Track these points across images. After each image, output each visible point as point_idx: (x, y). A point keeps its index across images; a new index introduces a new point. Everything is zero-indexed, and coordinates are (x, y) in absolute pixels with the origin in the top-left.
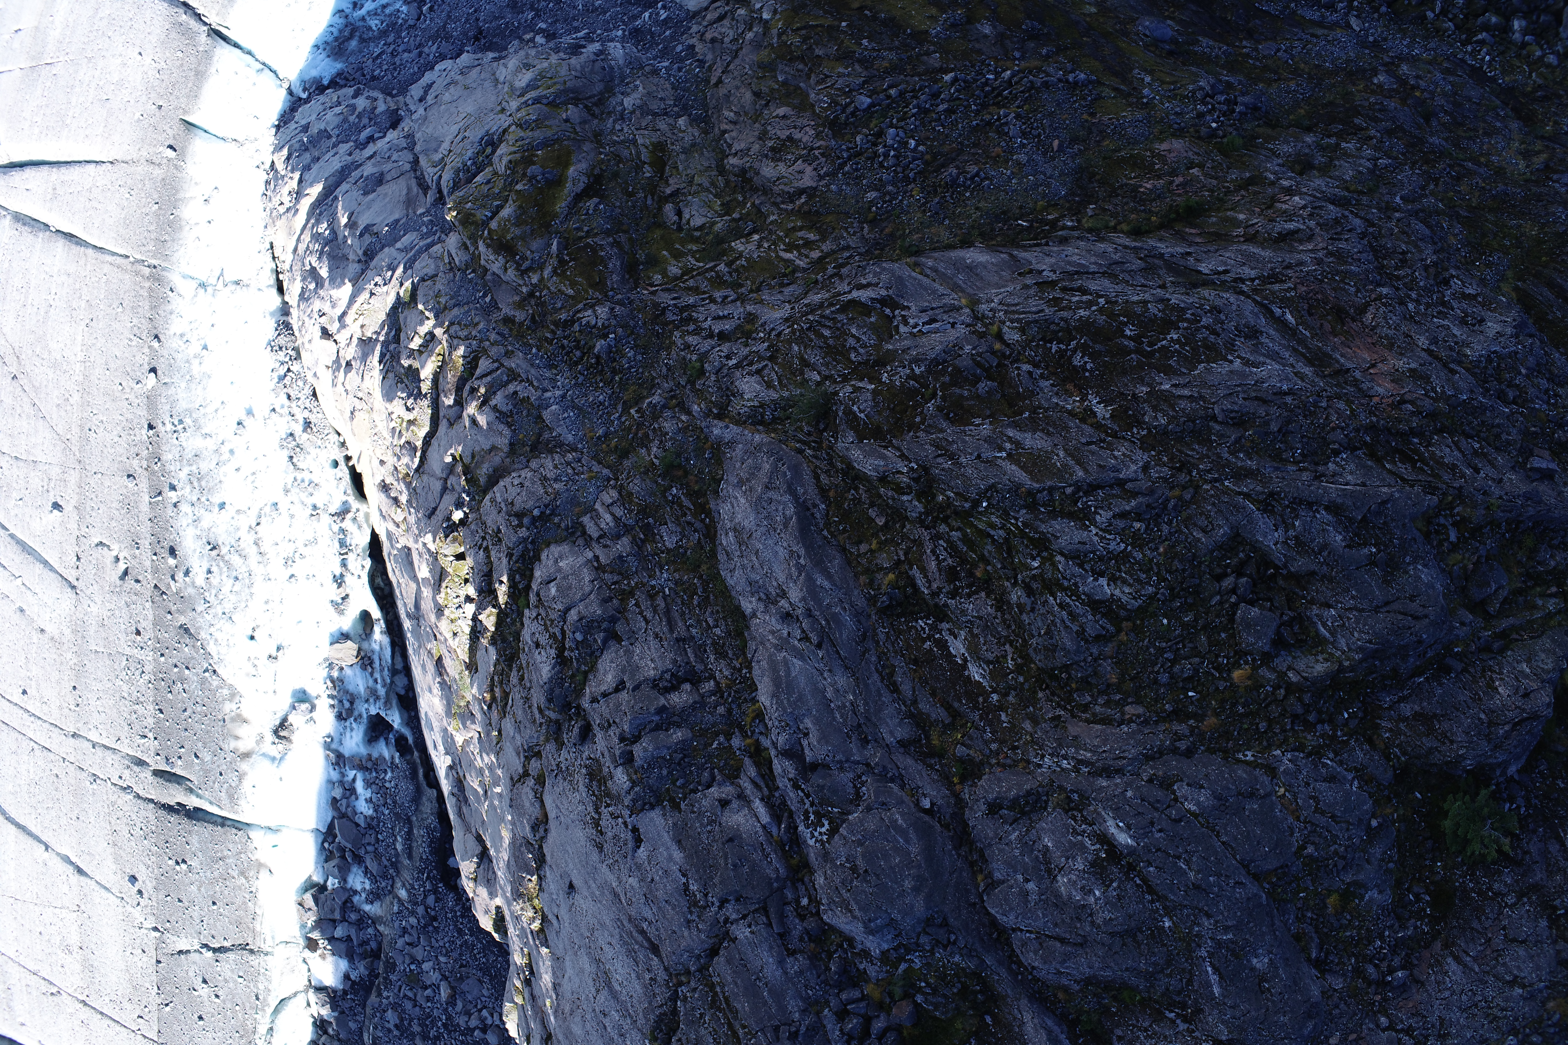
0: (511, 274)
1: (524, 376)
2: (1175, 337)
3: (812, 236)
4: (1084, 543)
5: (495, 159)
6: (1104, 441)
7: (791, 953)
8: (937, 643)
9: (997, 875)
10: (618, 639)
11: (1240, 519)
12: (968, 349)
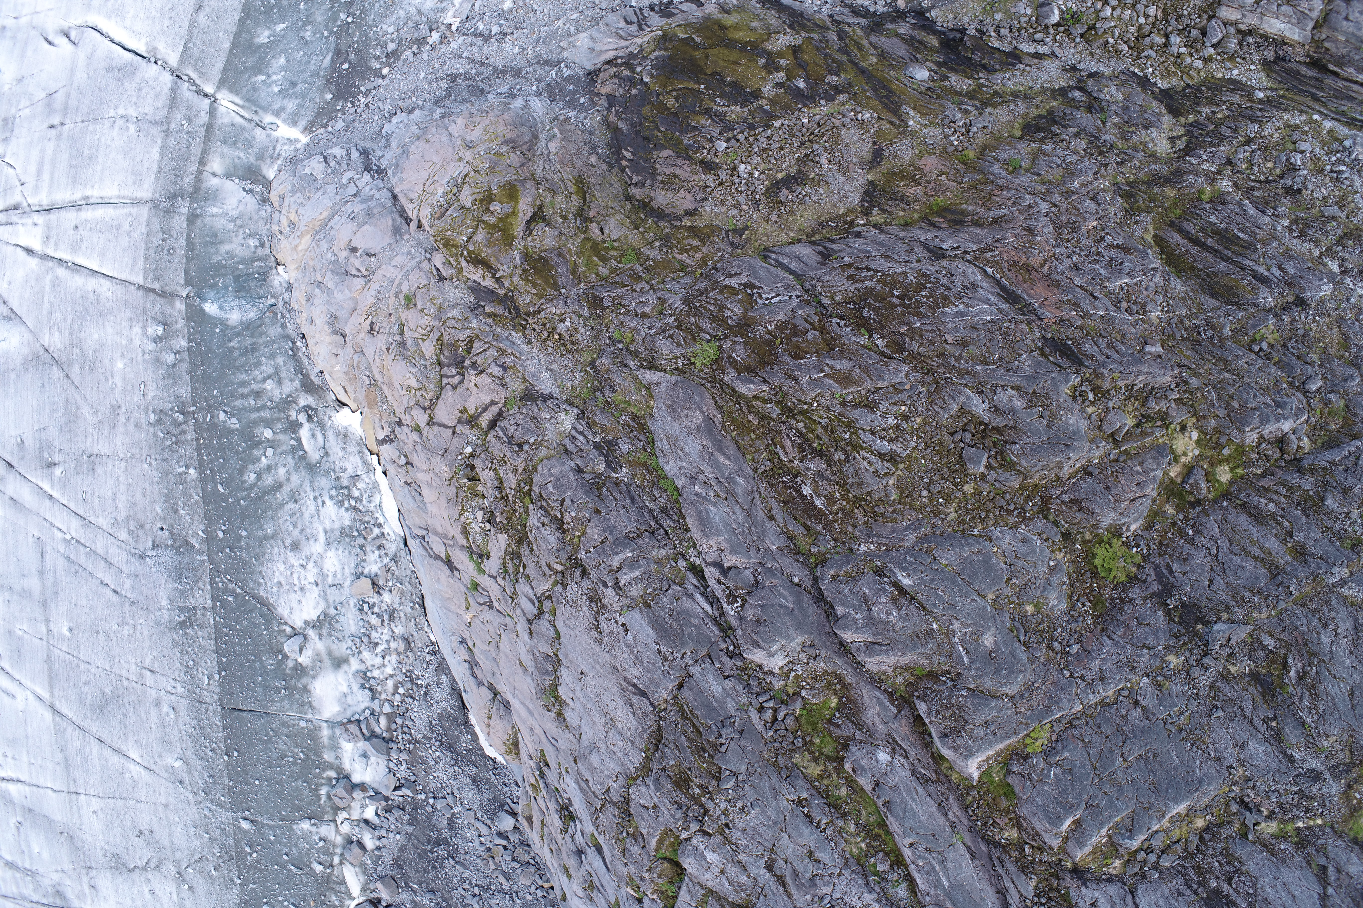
0: (488, 282)
1: (509, 351)
2: (924, 294)
3: (695, 243)
4: (874, 422)
5: (461, 196)
6: (882, 361)
7: (726, 677)
8: (795, 489)
9: (840, 613)
10: (599, 512)
11: (962, 399)
12: (800, 312)
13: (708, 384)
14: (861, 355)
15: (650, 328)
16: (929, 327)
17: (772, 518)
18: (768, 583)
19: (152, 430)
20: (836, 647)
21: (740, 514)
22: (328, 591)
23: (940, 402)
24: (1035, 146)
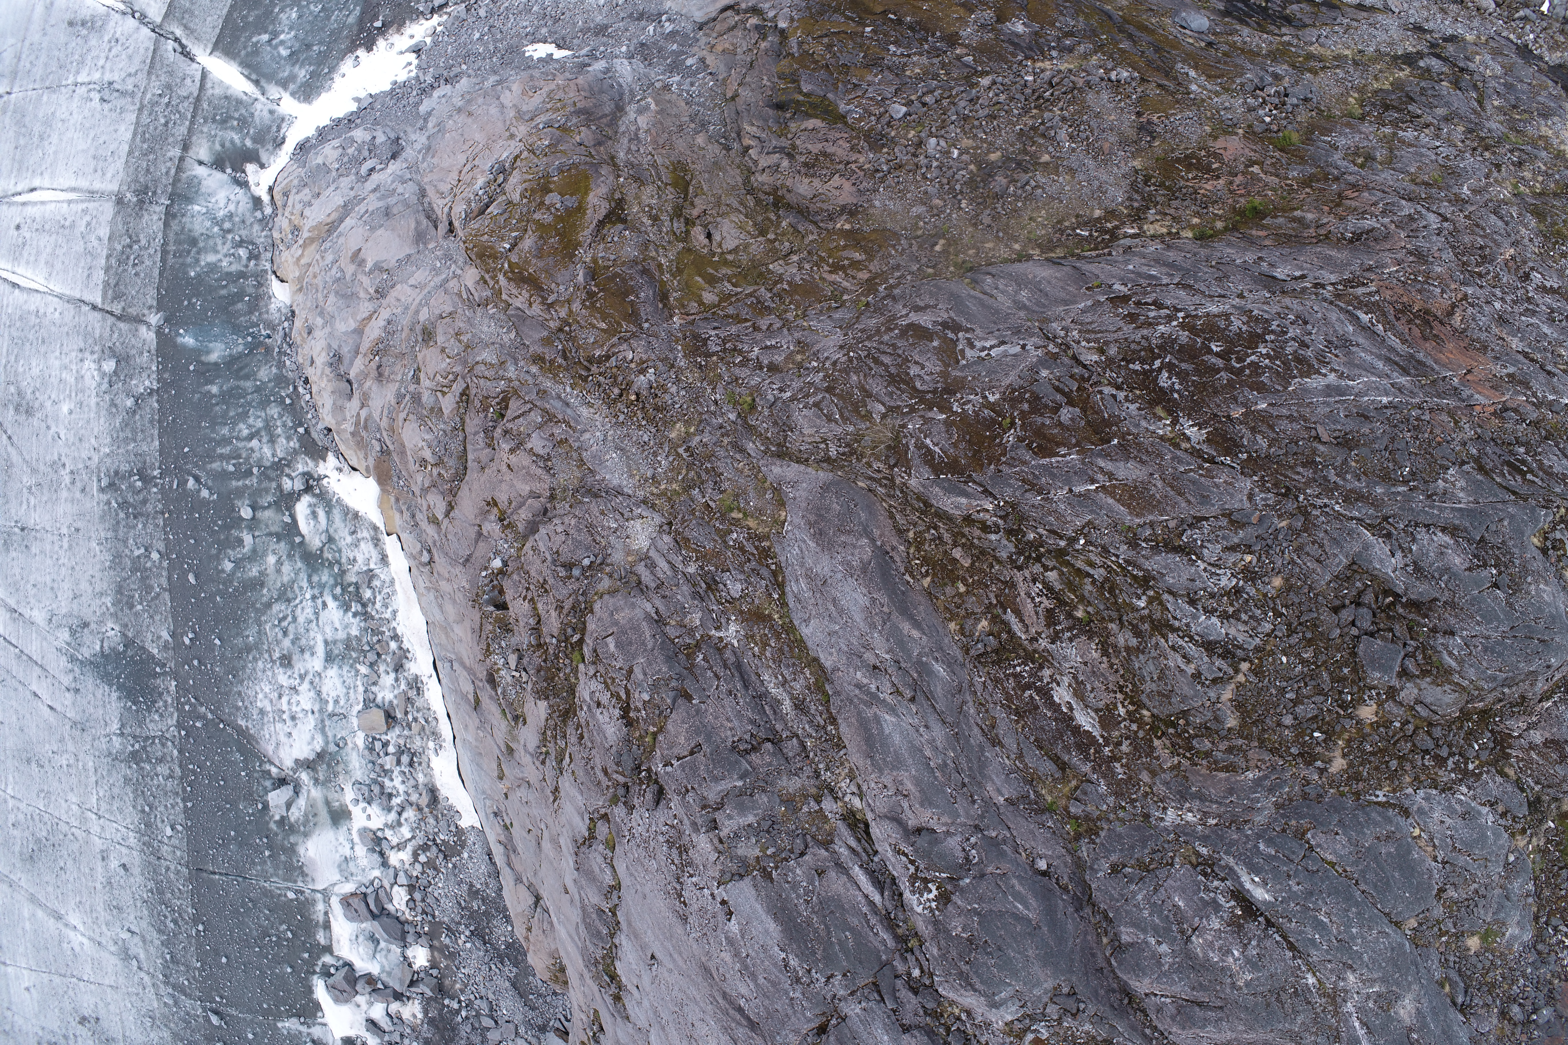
0: (536, 309)
1: (560, 417)
2: (1264, 351)
3: (857, 256)
4: (1193, 580)
5: (508, 187)
6: (1201, 467)
7: (906, 1029)
8: (1039, 691)
9: (1125, 938)
10: (689, 698)
11: (1356, 547)
12: (1044, 373)
13: (881, 490)
14: (1160, 456)
15: (781, 390)
16: (1285, 412)
17: (996, 742)
18: (990, 869)
19: (104, 497)
20: (1114, 998)
21: (939, 733)
22: (327, 723)
23: (1314, 550)
24: (1388, 130)
